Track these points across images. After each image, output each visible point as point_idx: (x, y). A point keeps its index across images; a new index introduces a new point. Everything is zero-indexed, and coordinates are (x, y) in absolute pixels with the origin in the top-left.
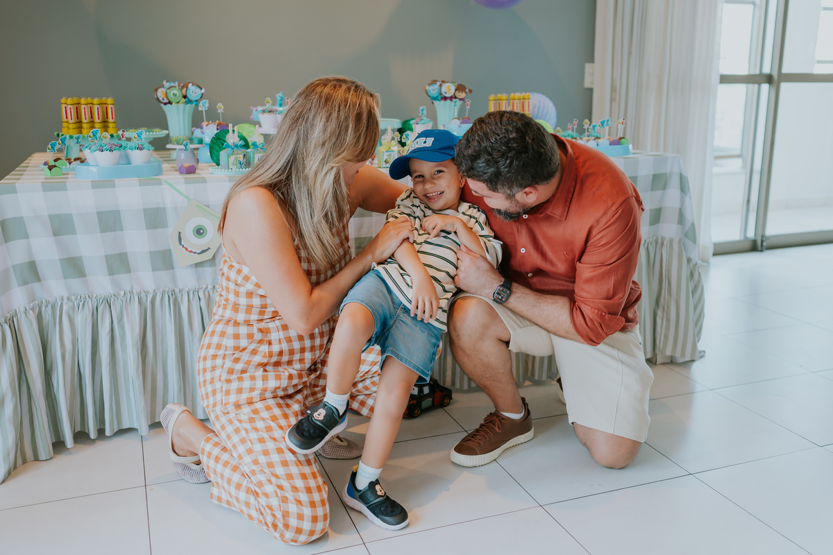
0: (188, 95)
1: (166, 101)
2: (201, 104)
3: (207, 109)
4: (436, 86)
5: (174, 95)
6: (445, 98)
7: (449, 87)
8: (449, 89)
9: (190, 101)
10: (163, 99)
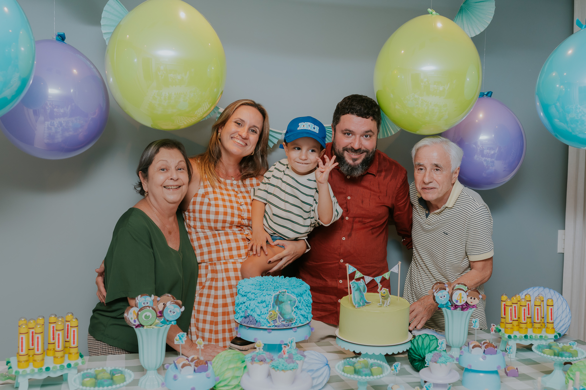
0: (165, 314)
1: (137, 323)
2: (177, 338)
3: (184, 343)
4: (445, 293)
5: (147, 317)
6: (456, 307)
7: (460, 294)
8: (460, 297)
9: (166, 321)
10: (135, 321)
